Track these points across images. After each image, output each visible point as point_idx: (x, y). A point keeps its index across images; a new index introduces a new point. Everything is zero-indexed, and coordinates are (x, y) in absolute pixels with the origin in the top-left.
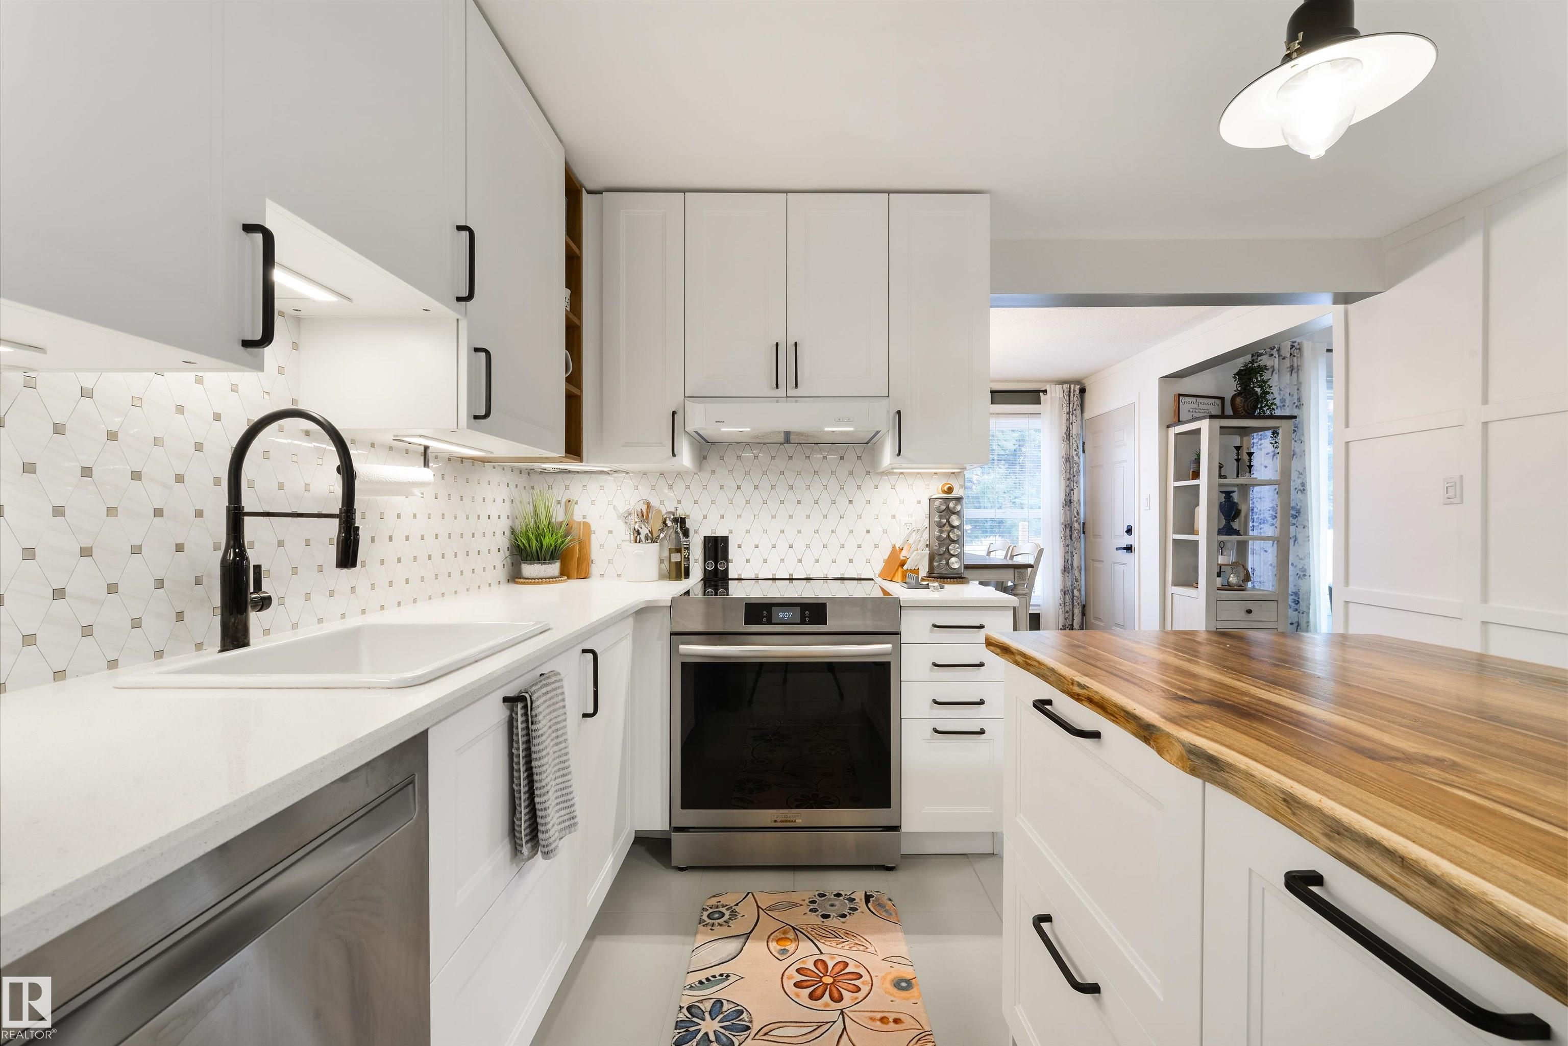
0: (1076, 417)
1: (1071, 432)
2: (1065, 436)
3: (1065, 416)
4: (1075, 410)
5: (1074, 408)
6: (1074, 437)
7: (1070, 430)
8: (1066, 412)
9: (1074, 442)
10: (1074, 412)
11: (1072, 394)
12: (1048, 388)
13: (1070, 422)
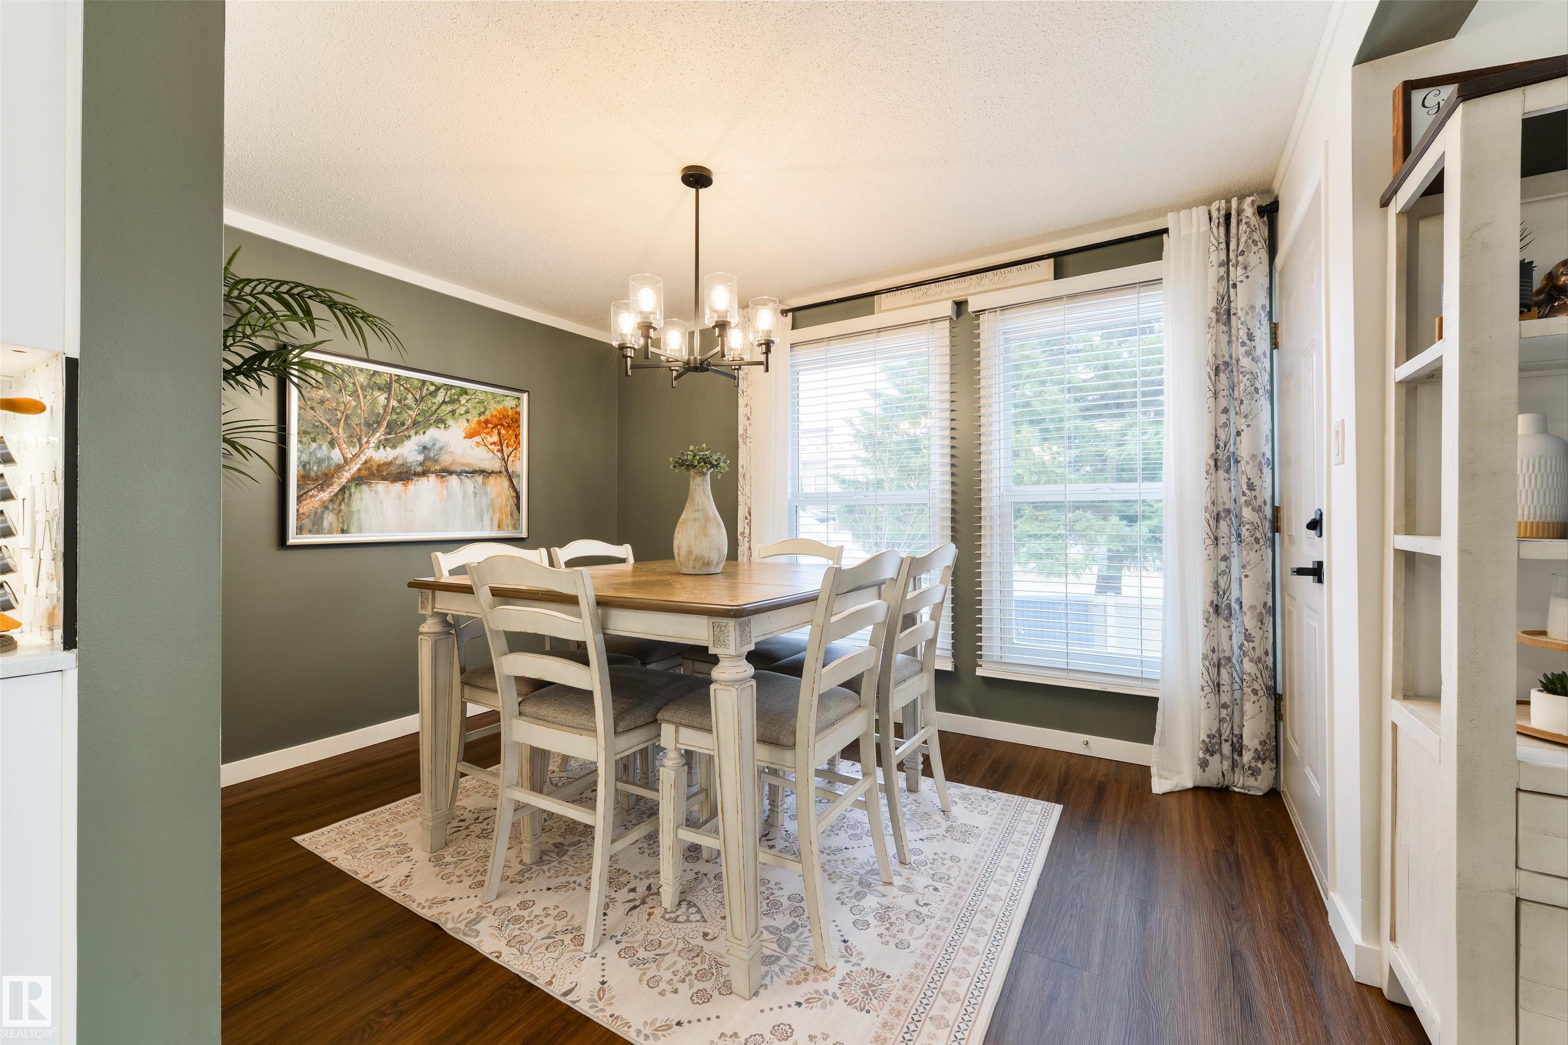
0: (1245, 268)
1: (1232, 305)
2: (1214, 316)
3: (1214, 272)
4: (1242, 253)
5: (1240, 249)
6: (1240, 314)
7: (1229, 301)
8: (1216, 264)
9: (1240, 326)
10: (1240, 258)
11: (1234, 221)
12: (1169, 222)
13: (1231, 283)
